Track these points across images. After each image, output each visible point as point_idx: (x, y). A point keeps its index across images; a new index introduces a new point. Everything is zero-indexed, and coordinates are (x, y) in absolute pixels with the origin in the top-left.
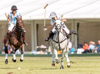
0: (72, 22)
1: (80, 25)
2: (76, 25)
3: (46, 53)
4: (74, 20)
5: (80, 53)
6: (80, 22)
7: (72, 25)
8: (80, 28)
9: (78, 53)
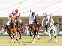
0: (57, 18)
1: (61, 19)
2: (59, 19)
3: (43, 34)
4: (58, 16)
5: (61, 34)
6: (61, 18)
7: (57, 19)
8: (61, 20)
9: (60, 34)
